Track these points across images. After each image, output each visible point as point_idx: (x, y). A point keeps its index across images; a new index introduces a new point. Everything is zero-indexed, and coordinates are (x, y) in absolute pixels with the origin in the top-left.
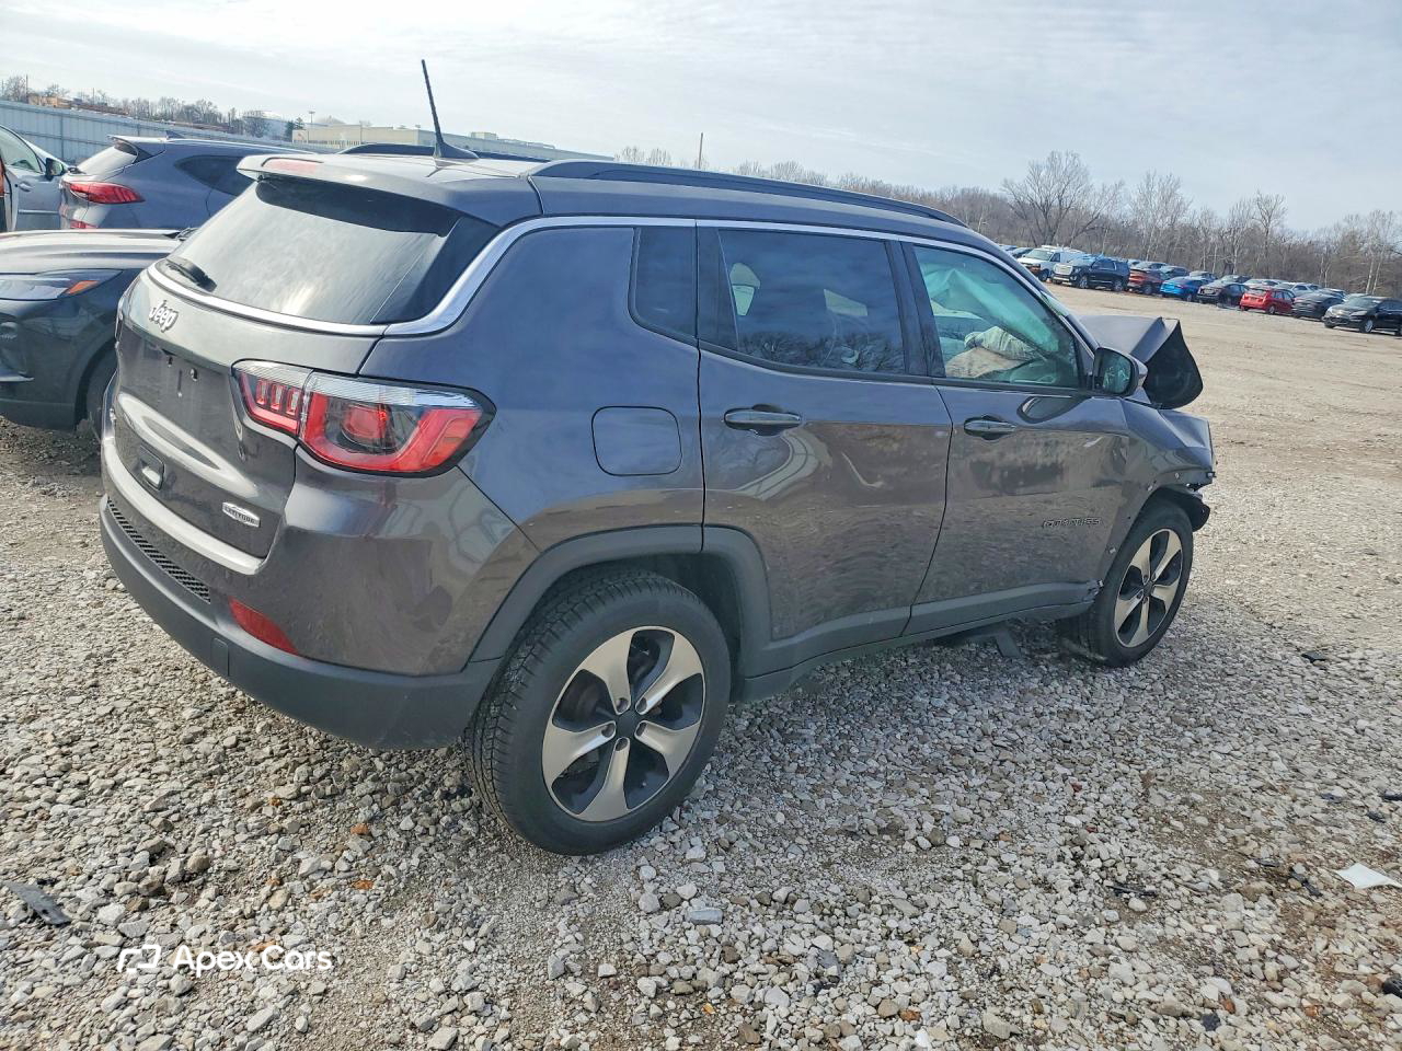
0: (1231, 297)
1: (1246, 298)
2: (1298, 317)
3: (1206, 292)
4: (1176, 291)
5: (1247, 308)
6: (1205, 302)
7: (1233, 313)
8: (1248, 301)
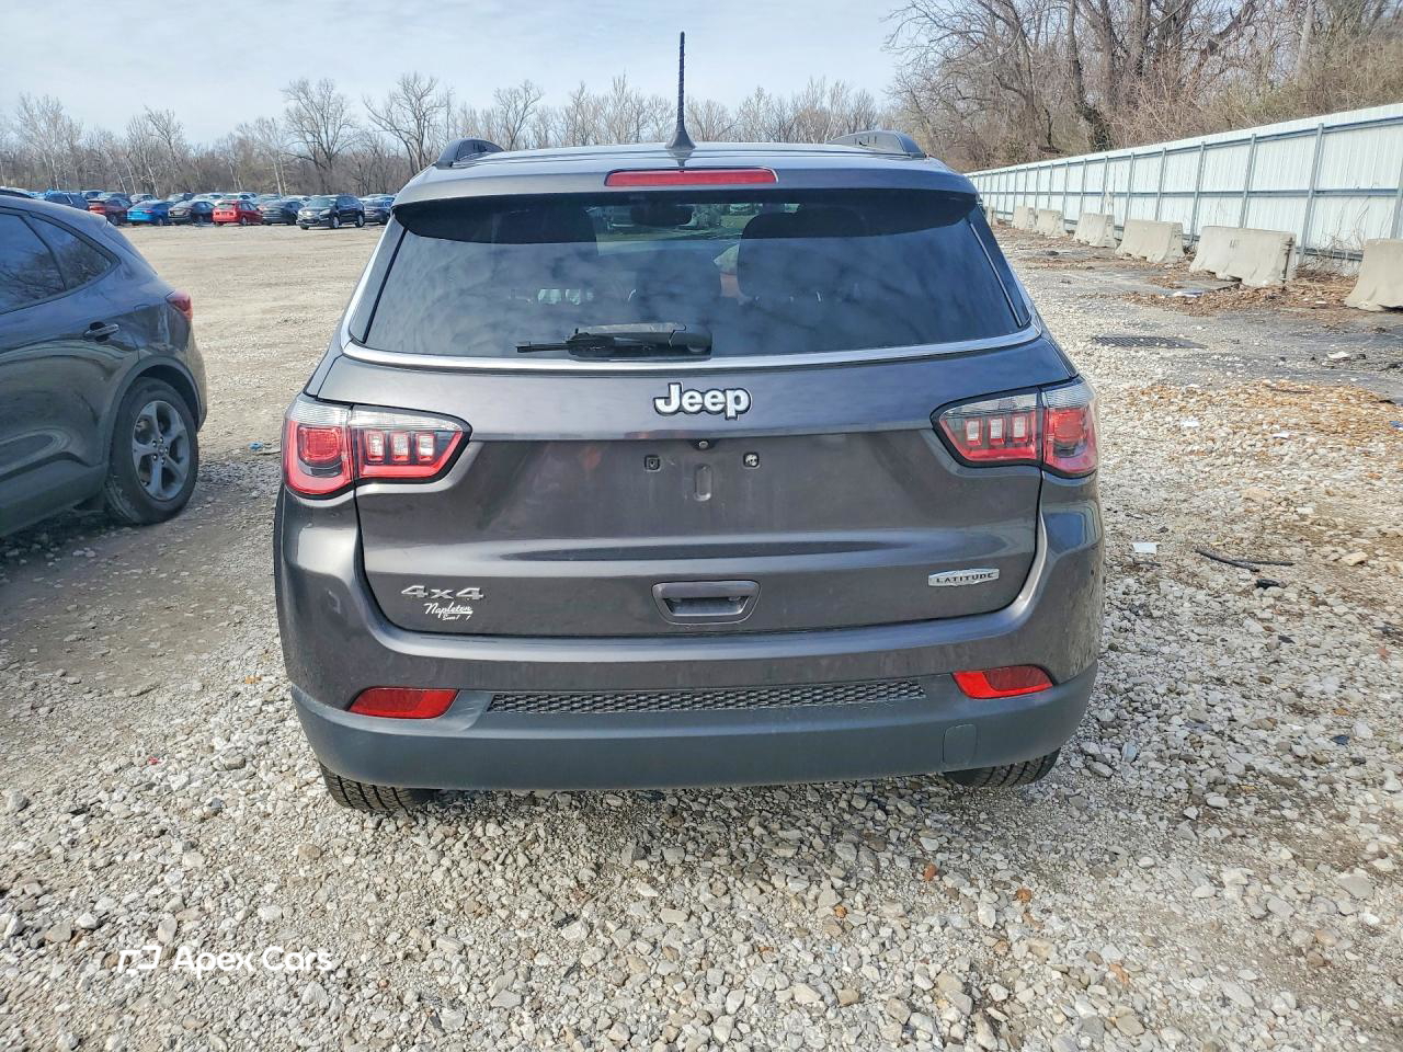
0: (202, 215)
1: (218, 214)
2: (269, 224)
3: (176, 213)
4: (146, 218)
5: (221, 223)
6: (178, 223)
7: (210, 230)
8: (221, 216)
